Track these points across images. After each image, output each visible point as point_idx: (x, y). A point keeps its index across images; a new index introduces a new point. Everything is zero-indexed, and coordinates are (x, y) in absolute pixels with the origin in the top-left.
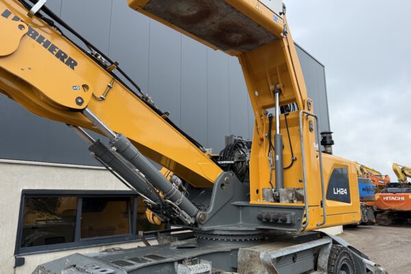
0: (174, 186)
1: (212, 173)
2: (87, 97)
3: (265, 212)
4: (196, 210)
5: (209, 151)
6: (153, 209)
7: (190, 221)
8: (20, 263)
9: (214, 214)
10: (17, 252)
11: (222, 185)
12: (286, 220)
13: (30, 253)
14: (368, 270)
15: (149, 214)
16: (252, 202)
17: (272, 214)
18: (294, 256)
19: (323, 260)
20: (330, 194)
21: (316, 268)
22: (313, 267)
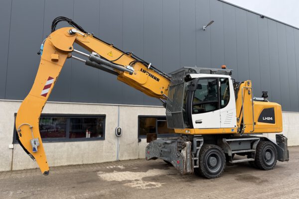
2: (164, 90)
8: (140, 141)
10: (139, 137)
18: (240, 142)
19: (255, 145)
20: (260, 120)
21: (252, 148)
22: (250, 147)
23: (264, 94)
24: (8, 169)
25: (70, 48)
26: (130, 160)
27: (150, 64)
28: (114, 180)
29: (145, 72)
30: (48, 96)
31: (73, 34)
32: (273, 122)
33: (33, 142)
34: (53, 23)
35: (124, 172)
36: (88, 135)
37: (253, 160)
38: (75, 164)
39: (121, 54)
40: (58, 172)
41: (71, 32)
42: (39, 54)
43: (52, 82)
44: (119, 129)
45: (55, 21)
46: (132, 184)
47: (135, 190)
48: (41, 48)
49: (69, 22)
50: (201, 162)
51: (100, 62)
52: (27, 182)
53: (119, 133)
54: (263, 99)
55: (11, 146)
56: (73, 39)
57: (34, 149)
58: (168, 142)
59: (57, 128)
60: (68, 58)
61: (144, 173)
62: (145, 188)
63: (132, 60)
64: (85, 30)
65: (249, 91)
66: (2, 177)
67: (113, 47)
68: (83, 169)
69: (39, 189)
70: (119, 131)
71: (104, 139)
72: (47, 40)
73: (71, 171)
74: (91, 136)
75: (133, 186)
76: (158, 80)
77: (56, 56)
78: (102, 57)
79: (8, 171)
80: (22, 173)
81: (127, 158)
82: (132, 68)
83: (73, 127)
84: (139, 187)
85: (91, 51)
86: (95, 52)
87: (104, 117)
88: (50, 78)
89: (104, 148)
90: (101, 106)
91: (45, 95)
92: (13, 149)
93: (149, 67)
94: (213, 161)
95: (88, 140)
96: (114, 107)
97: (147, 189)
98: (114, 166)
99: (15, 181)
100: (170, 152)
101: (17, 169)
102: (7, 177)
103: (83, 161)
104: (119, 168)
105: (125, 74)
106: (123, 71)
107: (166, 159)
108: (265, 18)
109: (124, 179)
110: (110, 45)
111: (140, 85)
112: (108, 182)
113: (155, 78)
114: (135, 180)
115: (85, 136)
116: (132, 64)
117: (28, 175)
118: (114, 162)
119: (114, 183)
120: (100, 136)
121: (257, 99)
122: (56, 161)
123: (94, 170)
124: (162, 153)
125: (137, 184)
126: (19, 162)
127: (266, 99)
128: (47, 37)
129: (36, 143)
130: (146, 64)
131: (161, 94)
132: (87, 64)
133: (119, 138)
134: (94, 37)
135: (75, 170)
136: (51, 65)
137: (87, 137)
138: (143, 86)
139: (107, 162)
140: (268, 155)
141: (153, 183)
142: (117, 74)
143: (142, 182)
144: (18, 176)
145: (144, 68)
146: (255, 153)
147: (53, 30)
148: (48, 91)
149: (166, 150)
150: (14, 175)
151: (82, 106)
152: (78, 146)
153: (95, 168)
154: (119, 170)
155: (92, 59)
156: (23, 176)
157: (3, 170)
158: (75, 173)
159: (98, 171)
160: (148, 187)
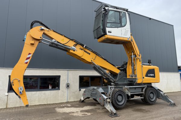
0: (109, 74)
1: (118, 71)
2: (93, 60)
3: (129, 80)
4: (114, 79)
5: (117, 67)
6: (106, 79)
7: (113, 81)
8: (80, 90)
9: (118, 80)
10: (79, 88)
11: (120, 74)
12: (133, 81)
13: (82, 88)
14: (162, 95)
15: (105, 80)
16: (128, 78)
17: (131, 80)
18: (135, 88)
19: (144, 90)
20: (147, 76)
21: (142, 91)
22: (141, 91)
23: (149, 61)
24: (5, 107)
25: (41, 38)
26: (74, 101)
27: (85, 45)
28: (64, 112)
29: (82, 50)
30: (28, 63)
31: (42, 30)
32: (154, 77)
33: (20, 89)
34: (31, 24)
35: (70, 108)
36: (50, 87)
37: (143, 98)
38: (43, 104)
39: (69, 40)
40: (33, 108)
41: (41, 29)
42: (24, 40)
43: (31, 56)
44: (68, 84)
45: (32, 23)
46: (74, 114)
47: (75, 117)
48: (25, 38)
49: (40, 23)
50: (113, 98)
51: (57, 45)
52: (16, 114)
53: (68, 86)
54: (148, 64)
55: (7, 94)
56: (42, 32)
57: (21, 92)
58: (95, 88)
59: (33, 84)
60: (39, 42)
61: (82, 108)
62: (81, 116)
63: (75, 43)
64: (49, 28)
65: (140, 60)
66: (2, 111)
67: (64, 36)
68: (47, 107)
69: (22, 117)
70: (68, 85)
71: (60, 90)
72: (28, 33)
73: (40, 107)
74: (52, 88)
75: (74, 115)
76: (89, 54)
77: (33, 42)
78: (58, 42)
79: (4, 108)
80: (13, 109)
81: (73, 100)
82: (75, 48)
83: (42, 83)
84: (78, 115)
85: (52, 39)
86: (54, 39)
87: (59, 77)
88: (30, 54)
89: (59, 95)
90: (57, 71)
91: (27, 63)
92: (8, 95)
93: (84, 47)
94: (120, 98)
95: (50, 90)
96: (65, 71)
97: (82, 116)
98: (65, 105)
99: (9, 113)
100: (96, 94)
101: (10, 107)
102: (4, 111)
103: (47, 102)
104: (68, 106)
105: (71, 51)
106: (70, 49)
107: (94, 98)
108: (151, 19)
109: (70, 112)
110: (62, 35)
111: (79, 57)
112: (61, 113)
113: (88, 53)
114: (76, 112)
115: (49, 88)
116: (75, 45)
117: (16, 110)
118: (65, 103)
119: (64, 113)
120: (57, 88)
121: (145, 64)
122: (32, 102)
123: (53, 107)
124: (92, 94)
125: (77, 114)
126: (11, 103)
127: (150, 64)
128: (28, 31)
129: (22, 89)
130: (83, 45)
131: (91, 62)
132: (50, 45)
133: (68, 89)
134: (54, 31)
135: (43, 107)
136: (30, 47)
137: (50, 88)
138: (81, 57)
139: (61, 103)
140: (151, 95)
141: (86, 113)
142: (66, 51)
143: (80, 113)
144: (11, 111)
145: (82, 47)
146: (144, 94)
147: (31, 28)
148: (28, 61)
149: (94, 93)
150: (8, 110)
151: (47, 71)
152: (44, 94)
153: (54, 106)
154: (68, 107)
155: (53, 43)
156: (13, 111)
157: (2, 108)
158: (43, 109)
159: (56, 107)
160: (83, 115)
